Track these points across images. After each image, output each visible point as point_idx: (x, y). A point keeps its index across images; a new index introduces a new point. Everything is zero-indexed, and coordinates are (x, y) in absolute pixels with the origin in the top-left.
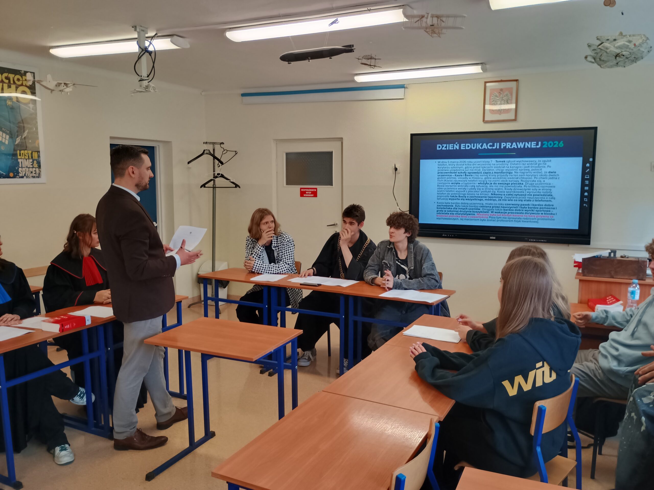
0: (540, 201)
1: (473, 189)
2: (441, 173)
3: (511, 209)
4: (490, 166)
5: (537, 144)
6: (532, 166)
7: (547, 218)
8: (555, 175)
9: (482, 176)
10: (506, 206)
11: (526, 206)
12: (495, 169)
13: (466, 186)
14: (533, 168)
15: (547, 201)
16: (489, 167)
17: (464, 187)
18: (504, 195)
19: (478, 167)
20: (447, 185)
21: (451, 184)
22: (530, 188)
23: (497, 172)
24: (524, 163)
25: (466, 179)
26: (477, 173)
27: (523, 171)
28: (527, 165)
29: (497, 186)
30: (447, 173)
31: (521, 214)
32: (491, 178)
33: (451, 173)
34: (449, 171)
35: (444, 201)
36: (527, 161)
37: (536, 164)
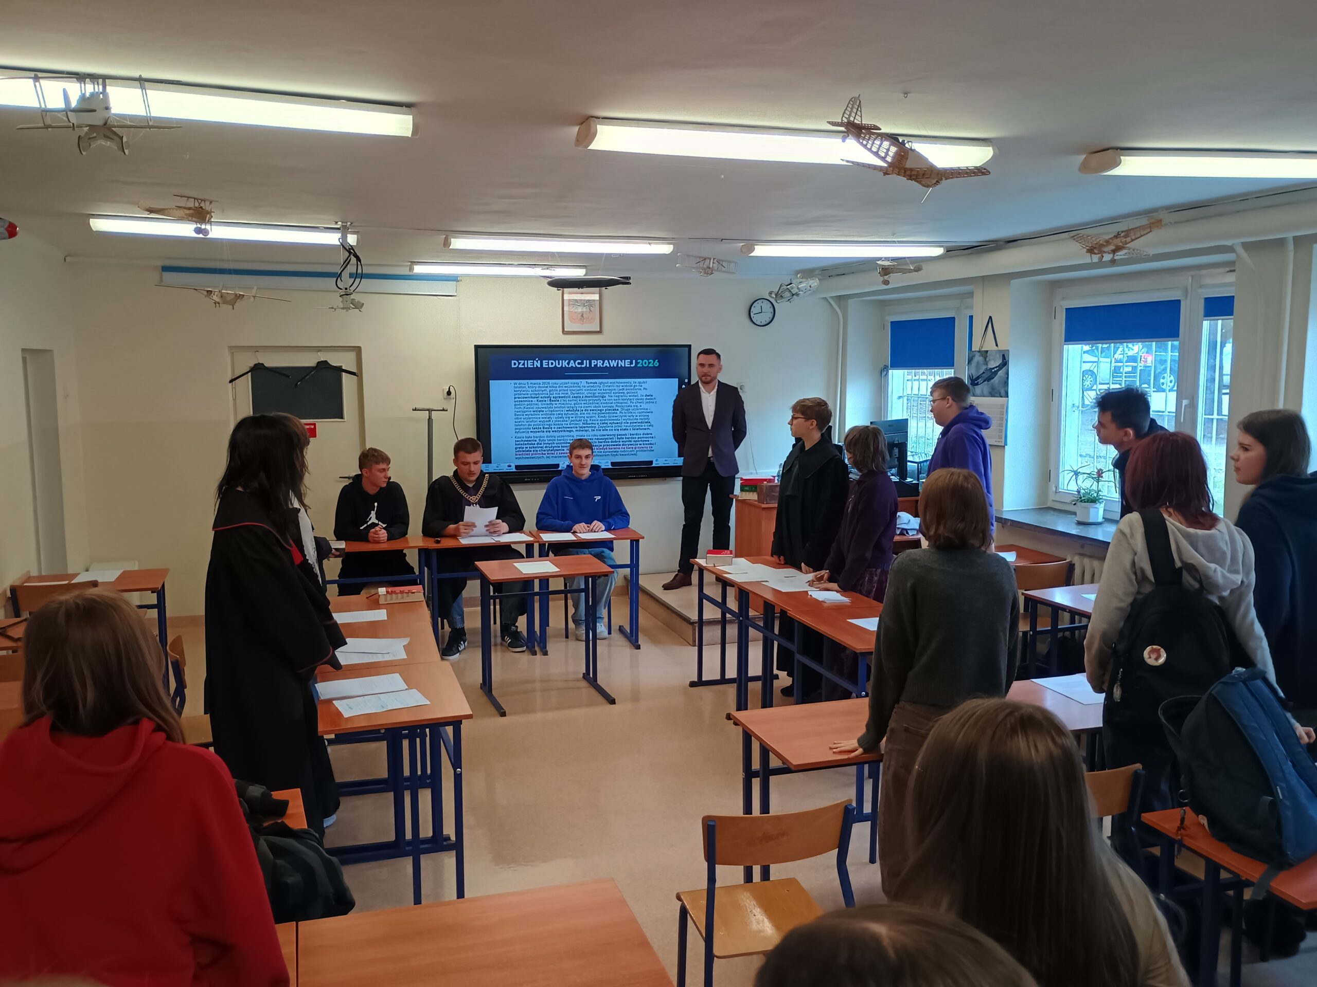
0: (637, 429)
1: (561, 418)
2: (519, 398)
3: (607, 440)
5: (631, 363)
6: (628, 388)
7: (645, 449)
8: (652, 399)
9: (571, 401)
10: (601, 437)
12: (586, 392)
13: (551, 414)
14: (629, 391)
15: (645, 429)
16: (578, 390)
17: (549, 416)
18: (598, 424)
19: (565, 390)
20: (526, 413)
21: (532, 413)
22: (626, 415)
23: (588, 395)
24: (618, 385)
25: (551, 406)
26: (564, 397)
27: (618, 395)
28: (621, 388)
29: (589, 414)
30: (526, 398)
31: (618, 447)
32: (581, 404)
33: (532, 398)
34: (529, 396)
35: (524, 435)
36: (622, 383)
37: (631, 386)
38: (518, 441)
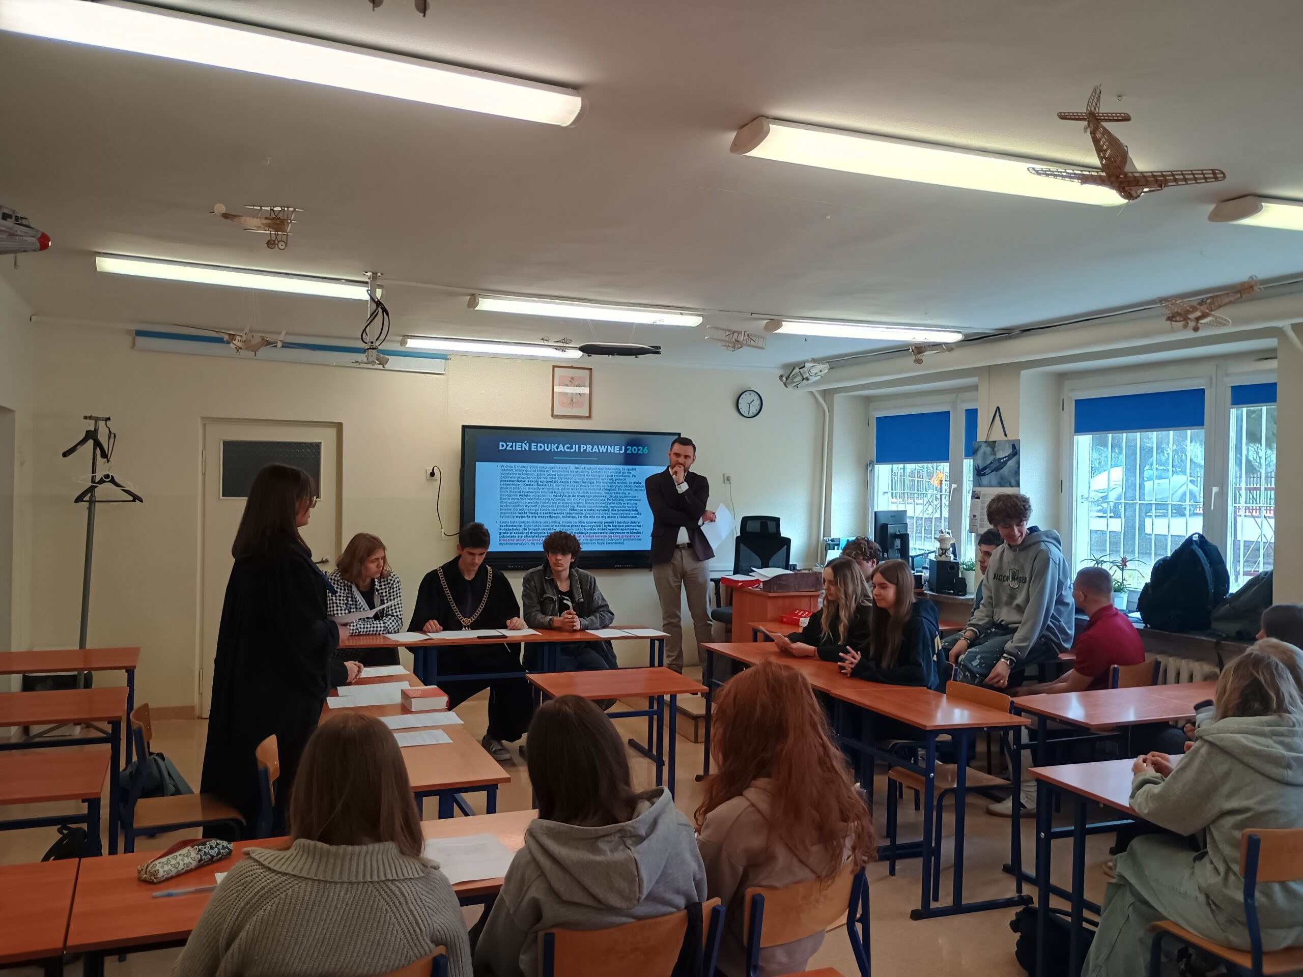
0: (625, 517)
1: (547, 503)
2: (505, 481)
4: (567, 473)
5: (621, 449)
6: (616, 474)
7: (632, 538)
9: (558, 486)
11: (610, 524)
12: (574, 478)
13: (538, 499)
14: (617, 478)
15: (633, 517)
16: (566, 475)
17: (535, 501)
18: (585, 510)
19: (553, 475)
20: (512, 497)
21: (519, 497)
22: (614, 502)
23: (576, 481)
24: (607, 471)
25: (538, 490)
26: (552, 482)
27: (606, 481)
28: (610, 474)
29: (576, 500)
30: (513, 481)
31: (605, 535)
32: (569, 489)
33: (519, 481)
34: (516, 479)
35: (509, 520)
36: (610, 469)
37: (620, 473)
38: (502, 526)
